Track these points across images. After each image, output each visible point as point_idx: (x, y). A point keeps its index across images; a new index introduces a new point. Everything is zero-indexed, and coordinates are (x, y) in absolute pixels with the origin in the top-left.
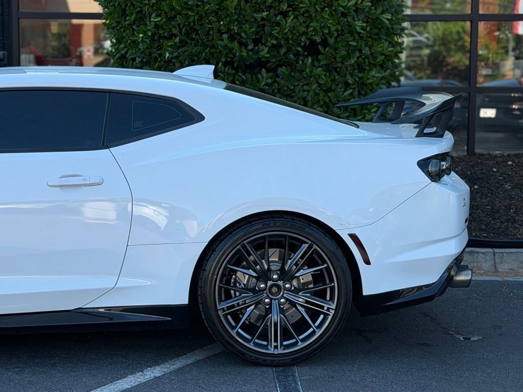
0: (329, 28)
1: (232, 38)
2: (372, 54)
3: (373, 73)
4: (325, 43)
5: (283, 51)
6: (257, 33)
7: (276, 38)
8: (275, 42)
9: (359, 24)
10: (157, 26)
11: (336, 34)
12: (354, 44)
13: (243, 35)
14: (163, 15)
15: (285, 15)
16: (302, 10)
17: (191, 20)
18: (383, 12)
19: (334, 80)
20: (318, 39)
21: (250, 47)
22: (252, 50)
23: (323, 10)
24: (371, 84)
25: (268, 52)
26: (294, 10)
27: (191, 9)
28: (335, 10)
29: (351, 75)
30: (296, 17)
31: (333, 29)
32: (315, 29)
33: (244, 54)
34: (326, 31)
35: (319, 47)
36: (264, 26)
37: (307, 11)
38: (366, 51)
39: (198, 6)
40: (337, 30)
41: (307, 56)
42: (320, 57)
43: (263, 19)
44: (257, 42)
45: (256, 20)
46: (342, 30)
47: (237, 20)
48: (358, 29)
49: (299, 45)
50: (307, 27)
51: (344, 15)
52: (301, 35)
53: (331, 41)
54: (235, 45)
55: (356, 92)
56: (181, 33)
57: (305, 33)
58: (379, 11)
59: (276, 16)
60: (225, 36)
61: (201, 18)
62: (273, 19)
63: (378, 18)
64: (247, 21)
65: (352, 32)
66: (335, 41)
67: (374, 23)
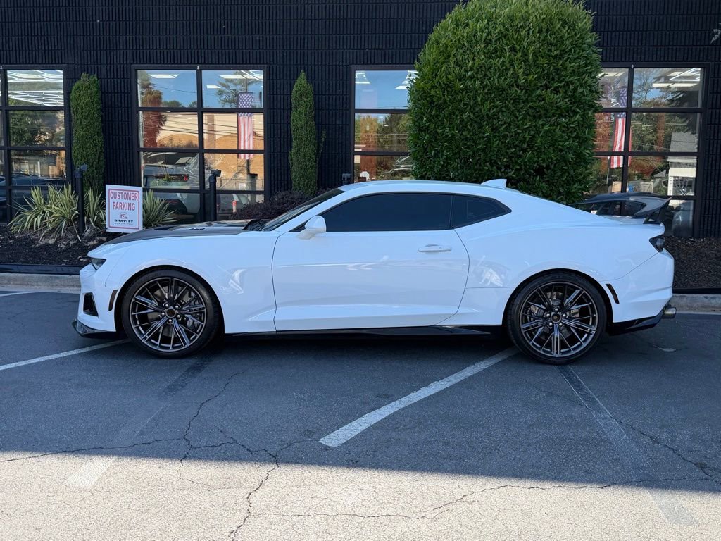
0: (552, 159)
2: (575, 174)
3: (575, 186)
4: (548, 168)
5: (522, 172)
6: (507, 162)
7: (520, 165)
8: (518, 167)
10: (447, 159)
11: (555, 162)
12: (566, 168)
13: (499, 163)
15: (525, 151)
16: (536, 148)
18: (585, 149)
19: (552, 190)
20: (545, 165)
21: (503, 170)
22: (504, 172)
23: (549, 147)
24: (574, 192)
26: (531, 148)
28: (557, 148)
29: (563, 187)
30: (532, 152)
31: (554, 159)
32: (543, 160)
34: (550, 160)
35: (545, 170)
36: (512, 157)
37: (539, 148)
38: (572, 172)
39: (472, 146)
40: (556, 160)
41: (536, 176)
42: (544, 176)
43: (512, 153)
45: (507, 153)
46: (559, 160)
48: (570, 159)
49: (532, 169)
50: (539, 158)
51: (561, 150)
52: (535, 163)
53: (552, 166)
55: (564, 198)
57: (537, 162)
58: (583, 148)
59: (520, 151)
60: (488, 164)
61: (474, 153)
62: (518, 153)
63: (581, 153)
64: (502, 155)
65: (565, 161)
66: (555, 166)
67: (579, 155)
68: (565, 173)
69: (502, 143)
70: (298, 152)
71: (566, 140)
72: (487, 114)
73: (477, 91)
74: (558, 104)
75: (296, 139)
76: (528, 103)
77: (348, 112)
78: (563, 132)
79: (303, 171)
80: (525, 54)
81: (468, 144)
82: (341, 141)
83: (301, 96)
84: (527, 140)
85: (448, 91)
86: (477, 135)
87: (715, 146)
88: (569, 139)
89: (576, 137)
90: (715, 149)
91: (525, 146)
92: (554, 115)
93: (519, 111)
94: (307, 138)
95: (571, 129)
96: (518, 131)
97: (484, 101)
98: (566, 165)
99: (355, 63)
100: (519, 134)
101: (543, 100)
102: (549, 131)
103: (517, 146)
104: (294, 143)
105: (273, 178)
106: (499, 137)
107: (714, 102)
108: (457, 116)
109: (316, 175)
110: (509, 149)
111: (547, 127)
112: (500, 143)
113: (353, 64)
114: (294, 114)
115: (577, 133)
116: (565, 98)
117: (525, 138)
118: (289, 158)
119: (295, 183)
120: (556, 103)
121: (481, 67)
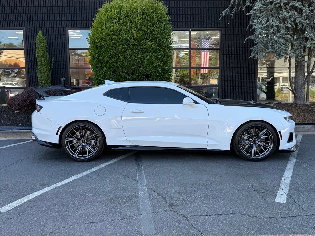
1: (126, 74)
2: (163, 77)
4: (151, 75)
5: (140, 77)
6: (133, 72)
7: (138, 74)
9: (159, 70)
13: (129, 73)
14: (107, 68)
15: (140, 67)
16: (144, 66)
17: (115, 69)
18: (166, 66)
20: (149, 74)
21: (131, 76)
22: (131, 77)
23: (150, 66)
25: (136, 77)
27: (115, 66)
28: (153, 66)
30: (143, 68)
31: (153, 71)
32: (148, 71)
33: (129, 78)
34: (151, 71)
35: (149, 76)
36: (134, 70)
37: (146, 66)
38: (162, 76)
39: (116, 65)
40: (154, 71)
41: (146, 78)
42: (149, 78)
43: (134, 68)
44: (133, 74)
45: (132, 69)
46: (155, 71)
47: (127, 69)
49: (144, 75)
50: (146, 70)
51: (155, 67)
52: (144, 73)
53: (152, 74)
54: (127, 75)
56: (112, 72)
57: (145, 72)
58: (165, 66)
61: (117, 68)
62: (137, 68)
63: (164, 68)
64: (130, 69)
65: (158, 72)
66: (154, 74)
67: (163, 69)
68: (158, 77)
69: (129, 64)
70: (40, 68)
71: (157, 63)
72: (122, 51)
73: (116, 41)
74: (153, 47)
75: (39, 62)
76: (139, 46)
77: (65, 49)
78: (156, 59)
79: (43, 77)
80: (136, 24)
81: (114, 64)
82: (63, 63)
83: (40, 42)
84: (140, 62)
85: (104, 40)
86: (118, 60)
87: (226, 64)
88: (159, 62)
89: (162, 61)
90: (226, 65)
91: (140, 65)
92: (151, 52)
93: (135, 50)
94: (44, 61)
95: (159, 58)
96: (136, 59)
97: (119, 45)
98: (158, 74)
99: (67, 26)
100: (136, 60)
101: (146, 45)
102: (149, 58)
103: (136, 65)
104: (38, 64)
105: (30, 81)
106: (127, 61)
107: (224, 45)
108: (108, 52)
109: (50, 79)
110: (132, 66)
111: (148, 57)
112: (128, 64)
113: (67, 27)
114: (37, 50)
115: (162, 60)
116: (155, 44)
117: (139, 62)
118: (37, 71)
119: (40, 83)
120: (152, 46)
121: (117, 30)
